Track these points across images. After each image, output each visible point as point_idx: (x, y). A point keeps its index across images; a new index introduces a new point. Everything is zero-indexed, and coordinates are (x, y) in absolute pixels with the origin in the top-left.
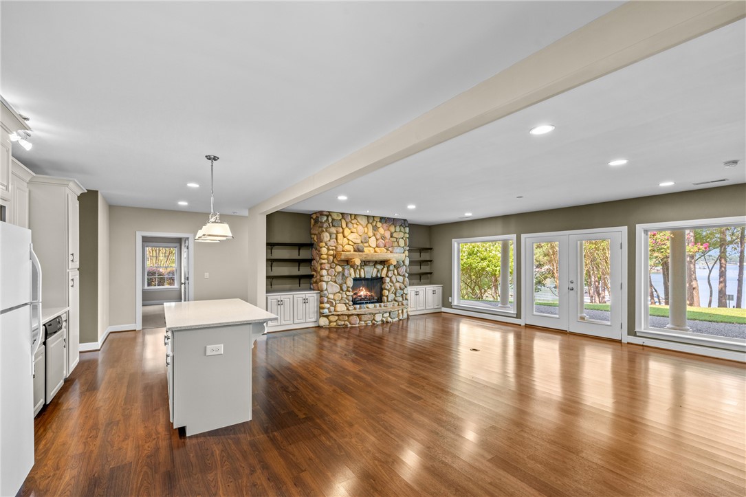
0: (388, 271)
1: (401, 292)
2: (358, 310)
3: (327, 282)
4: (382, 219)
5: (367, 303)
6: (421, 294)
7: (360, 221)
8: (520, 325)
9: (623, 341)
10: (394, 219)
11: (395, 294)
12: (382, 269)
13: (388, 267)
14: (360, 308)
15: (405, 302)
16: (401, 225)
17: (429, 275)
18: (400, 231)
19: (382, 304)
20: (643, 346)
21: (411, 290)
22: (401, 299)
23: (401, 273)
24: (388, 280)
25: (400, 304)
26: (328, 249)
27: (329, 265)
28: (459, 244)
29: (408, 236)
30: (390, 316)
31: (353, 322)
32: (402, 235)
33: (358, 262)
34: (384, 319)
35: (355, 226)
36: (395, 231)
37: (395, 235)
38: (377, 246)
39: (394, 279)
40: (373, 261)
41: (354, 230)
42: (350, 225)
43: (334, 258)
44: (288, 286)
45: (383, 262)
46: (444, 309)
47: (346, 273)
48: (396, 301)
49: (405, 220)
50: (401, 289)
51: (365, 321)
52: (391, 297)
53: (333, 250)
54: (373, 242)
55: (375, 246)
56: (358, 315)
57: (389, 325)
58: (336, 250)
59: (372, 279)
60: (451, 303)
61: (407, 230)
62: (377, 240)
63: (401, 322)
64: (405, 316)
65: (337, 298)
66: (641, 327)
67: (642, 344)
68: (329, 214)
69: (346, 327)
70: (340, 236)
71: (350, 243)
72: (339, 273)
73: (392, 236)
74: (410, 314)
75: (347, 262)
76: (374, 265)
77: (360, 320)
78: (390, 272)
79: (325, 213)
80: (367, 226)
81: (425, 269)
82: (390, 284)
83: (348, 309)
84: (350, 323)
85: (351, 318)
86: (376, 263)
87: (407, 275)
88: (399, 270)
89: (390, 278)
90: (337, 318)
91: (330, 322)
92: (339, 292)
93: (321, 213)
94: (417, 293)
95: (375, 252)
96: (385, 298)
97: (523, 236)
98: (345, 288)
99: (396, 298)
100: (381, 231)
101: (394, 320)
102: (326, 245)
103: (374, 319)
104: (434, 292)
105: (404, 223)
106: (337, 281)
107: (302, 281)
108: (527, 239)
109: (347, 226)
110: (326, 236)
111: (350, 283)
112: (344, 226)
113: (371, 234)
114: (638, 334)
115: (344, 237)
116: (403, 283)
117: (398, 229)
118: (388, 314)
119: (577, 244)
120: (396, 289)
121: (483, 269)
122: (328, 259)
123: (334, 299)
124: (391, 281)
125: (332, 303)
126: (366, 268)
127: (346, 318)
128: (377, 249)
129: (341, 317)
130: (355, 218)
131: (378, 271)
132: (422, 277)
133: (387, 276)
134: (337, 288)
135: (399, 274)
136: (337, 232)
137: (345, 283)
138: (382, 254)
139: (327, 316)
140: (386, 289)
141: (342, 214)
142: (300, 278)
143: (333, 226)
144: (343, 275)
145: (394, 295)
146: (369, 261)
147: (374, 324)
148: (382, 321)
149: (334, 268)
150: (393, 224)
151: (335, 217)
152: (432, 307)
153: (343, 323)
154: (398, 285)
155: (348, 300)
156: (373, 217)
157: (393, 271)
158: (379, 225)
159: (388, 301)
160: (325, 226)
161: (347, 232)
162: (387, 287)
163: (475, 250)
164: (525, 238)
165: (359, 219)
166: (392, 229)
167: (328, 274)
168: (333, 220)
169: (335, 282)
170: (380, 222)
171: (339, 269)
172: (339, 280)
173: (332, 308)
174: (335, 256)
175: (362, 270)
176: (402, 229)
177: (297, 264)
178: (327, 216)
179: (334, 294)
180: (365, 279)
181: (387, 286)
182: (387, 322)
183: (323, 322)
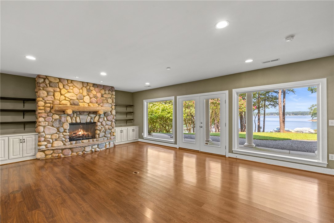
0: (100, 118)
1: (110, 131)
2: (74, 145)
3: (44, 127)
4: (94, 85)
5: (83, 139)
6: (125, 132)
7: (76, 85)
8: (176, 148)
9: (226, 156)
10: (104, 86)
11: (105, 132)
12: (95, 117)
13: (100, 115)
14: (76, 143)
15: (112, 137)
16: (110, 90)
17: (132, 121)
18: (109, 93)
19: (95, 140)
20: (236, 159)
21: (117, 130)
22: (109, 135)
23: (109, 119)
24: (99, 124)
25: (109, 138)
26: (45, 103)
27: (46, 114)
28: (147, 102)
29: (114, 97)
30: (98, 147)
31: (66, 154)
32: (110, 96)
33: (70, 112)
34: (93, 150)
35: (71, 88)
36: (105, 94)
37: (105, 96)
38: (90, 102)
39: (104, 123)
40: (87, 112)
41: (71, 91)
42: (67, 87)
43: (51, 109)
44: (13, 130)
45: (95, 113)
46: (140, 140)
47: (63, 119)
48: (105, 137)
49: (112, 87)
50: (109, 129)
51: (77, 152)
52: (102, 134)
53: (50, 103)
54: (87, 99)
55: (89, 102)
56: (70, 149)
57: (97, 153)
58: (53, 104)
59: (87, 123)
60: (143, 136)
61: (114, 93)
62: (90, 98)
63: (108, 150)
64: (112, 145)
65: (54, 137)
66: (236, 148)
67: (235, 157)
68: (46, 78)
69: (60, 158)
70: (57, 94)
71: (67, 99)
72: (56, 120)
73: (102, 96)
74: (116, 144)
75: (64, 112)
76: (88, 115)
77: (72, 152)
78: (100, 119)
79: (42, 77)
80: (82, 88)
81: (129, 117)
82: (101, 126)
83: (65, 145)
84: (64, 155)
85: (64, 151)
86: (89, 113)
87: (114, 120)
88: (108, 117)
89: (101, 123)
90: (52, 152)
91: (46, 155)
92: (56, 133)
93: (39, 76)
94: (122, 131)
95: (89, 106)
96: (97, 136)
97: (178, 97)
98: (62, 130)
99: (106, 135)
100: (94, 92)
101: (101, 150)
102: (43, 99)
103: (84, 150)
104: (133, 130)
105: (111, 89)
106: (54, 125)
107: (26, 126)
108: (180, 99)
109: (63, 87)
110: (43, 93)
111: (67, 126)
112: (61, 87)
113: (85, 93)
114: (234, 152)
115: (61, 95)
116: (111, 126)
117: (107, 92)
118: (96, 146)
119: (204, 101)
120: (106, 130)
121: (168, 118)
122: (45, 110)
123: (51, 138)
124: (102, 124)
125: (49, 141)
126: (81, 117)
127: (60, 151)
128: (90, 104)
129: (55, 151)
130: (71, 83)
131: (91, 118)
132: (127, 122)
133: (98, 121)
134: (54, 130)
135: (108, 120)
136: (55, 91)
137: (62, 127)
138: (94, 107)
139: (43, 151)
140: (98, 130)
141: (59, 79)
142: (25, 124)
143: (50, 86)
144: (60, 121)
145: (104, 134)
146: (84, 112)
147: (84, 154)
148: (91, 151)
149: (52, 116)
150: (103, 89)
151: (52, 80)
152: (132, 139)
153: (57, 155)
154: (107, 127)
155: (65, 138)
156: (87, 83)
157: (104, 118)
158: (92, 88)
159: (99, 137)
160: (41, 85)
161: (64, 91)
162: (98, 129)
163: (165, 108)
164: (179, 98)
165: (75, 83)
166: (103, 92)
167: (45, 121)
168: (50, 82)
169: (53, 126)
170: (93, 86)
171: (57, 117)
172: (57, 124)
173: (49, 145)
174: (52, 108)
175: (78, 118)
176: (110, 92)
177: (22, 113)
178: (45, 79)
179: (52, 135)
180: (80, 123)
181: (99, 127)
182: (96, 151)
183: (40, 155)
